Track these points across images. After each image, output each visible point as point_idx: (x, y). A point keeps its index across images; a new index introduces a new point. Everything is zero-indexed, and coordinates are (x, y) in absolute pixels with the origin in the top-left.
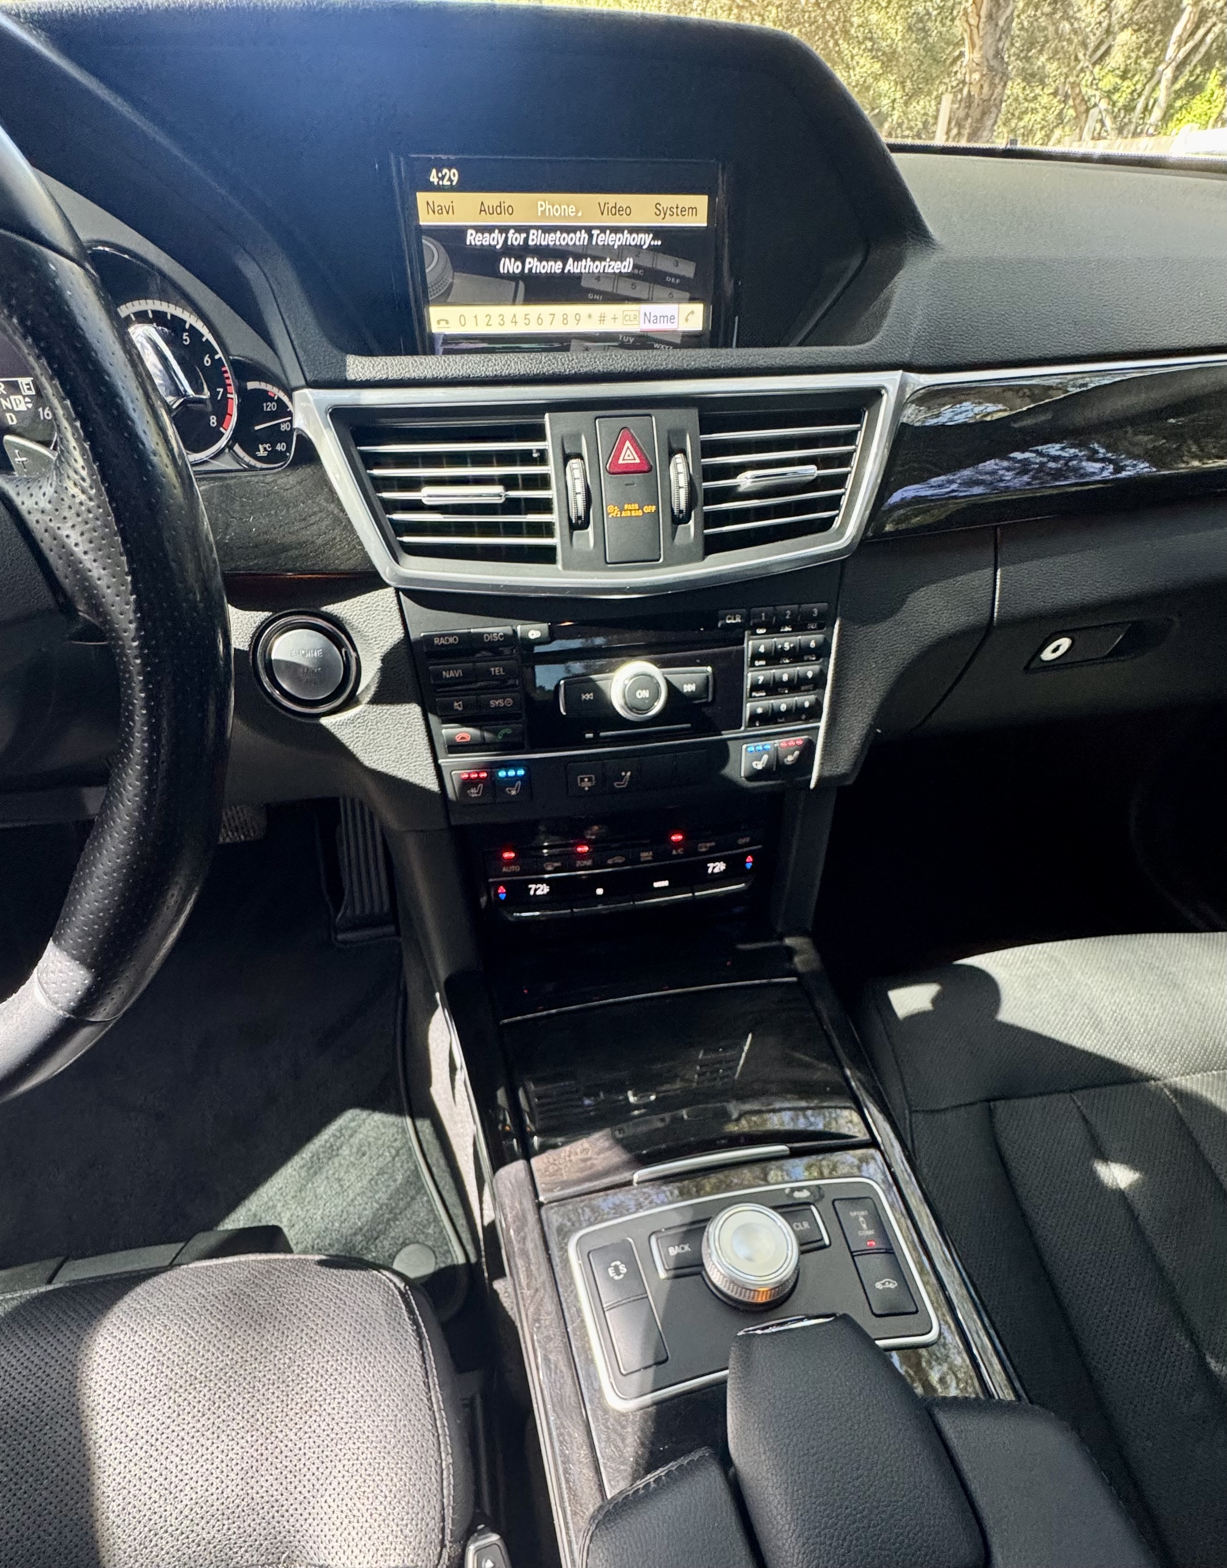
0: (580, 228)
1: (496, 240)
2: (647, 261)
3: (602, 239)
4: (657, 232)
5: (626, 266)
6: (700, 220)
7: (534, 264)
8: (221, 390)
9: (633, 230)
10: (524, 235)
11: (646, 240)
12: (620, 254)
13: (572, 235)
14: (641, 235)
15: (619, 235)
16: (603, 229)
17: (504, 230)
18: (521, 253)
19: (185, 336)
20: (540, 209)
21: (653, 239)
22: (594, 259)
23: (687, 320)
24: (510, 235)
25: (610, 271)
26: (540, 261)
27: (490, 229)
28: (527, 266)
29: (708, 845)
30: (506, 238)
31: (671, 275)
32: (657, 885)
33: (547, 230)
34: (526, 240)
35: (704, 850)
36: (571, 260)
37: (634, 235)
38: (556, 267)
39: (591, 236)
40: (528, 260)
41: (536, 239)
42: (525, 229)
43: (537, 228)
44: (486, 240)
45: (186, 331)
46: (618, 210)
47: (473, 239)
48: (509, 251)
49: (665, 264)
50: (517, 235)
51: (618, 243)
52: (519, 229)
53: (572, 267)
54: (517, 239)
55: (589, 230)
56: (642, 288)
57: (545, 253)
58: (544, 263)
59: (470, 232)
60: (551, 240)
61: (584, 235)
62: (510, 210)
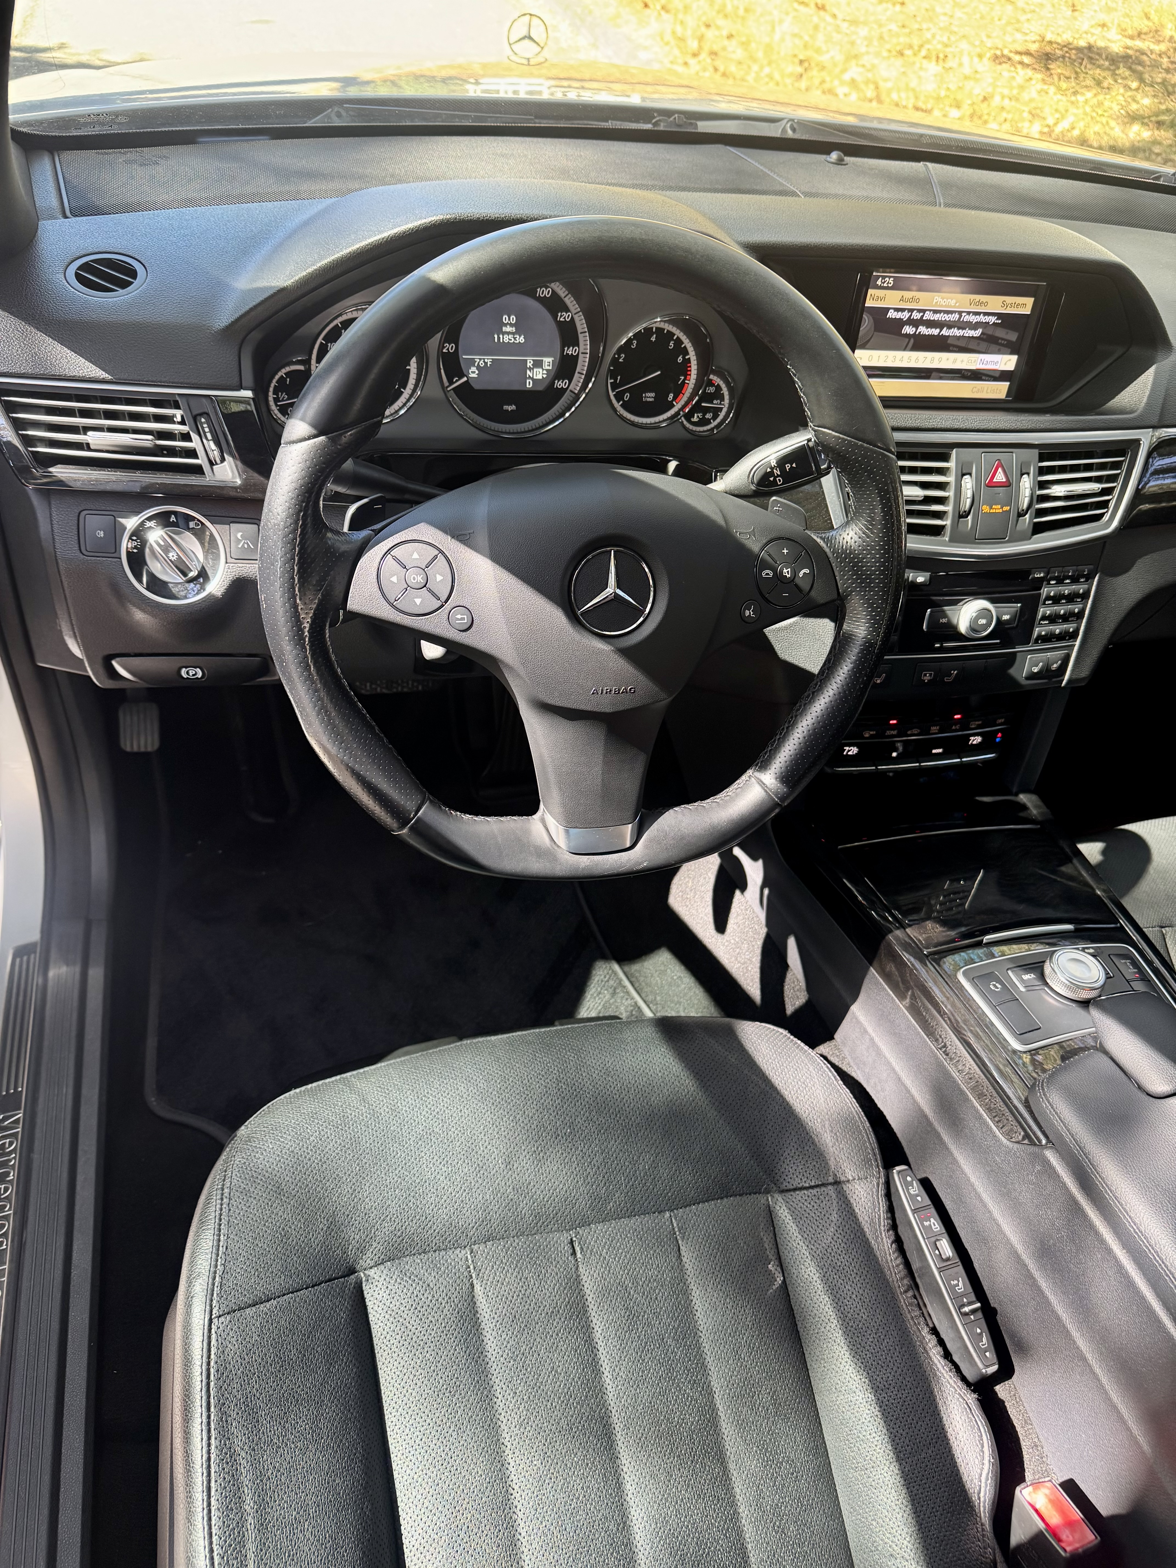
0: (955, 312)
1: (905, 316)
2: (990, 332)
3: (966, 318)
4: (999, 315)
5: (977, 333)
6: (1027, 311)
7: (923, 330)
8: (683, 378)
9: (985, 314)
10: (922, 314)
11: (992, 320)
12: (974, 326)
13: (950, 315)
14: (990, 317)
15: (978, 317)
16: (969, 313)
17: (911, 311)
18: (915, 323)
19: (672, 343)
20: (935, 301)
21: (997, 319)
22: (959, 328)
23: (1005, 364)
24: (913, 314)
25: (967, 335)
26: (927, 328)
27: (902, 310)
28: (919, 331)
29: (977, 723)
30: (911, 315)
31: (1002, 339)
32: (934, 751)
33: (935, 312)
34: (922, 316)
35: (973, 726)
36: (945, 328)
37: (986, 317)
38: (935, 332)
39: (961, 316)
40: (920, 327)
41: (928, 316)
42: (924, 311)
43: (930, 310)
44: (899, 315)
45: (673, 340)
46: (980, 303)
47: (891, 314)
48: (911, 322)
49: (1001, 333)
50: (918, 314)
51: (975, 321)
52: (919, 311)
53: (945, 332)
54: (916, 316)
55: (960, 313)
56: (984, 345)
57: (930, 324)
58: (929, 329)
59: (890, 311)
60: (936, 317)
61: (957, 316)
62: (918, 301)
